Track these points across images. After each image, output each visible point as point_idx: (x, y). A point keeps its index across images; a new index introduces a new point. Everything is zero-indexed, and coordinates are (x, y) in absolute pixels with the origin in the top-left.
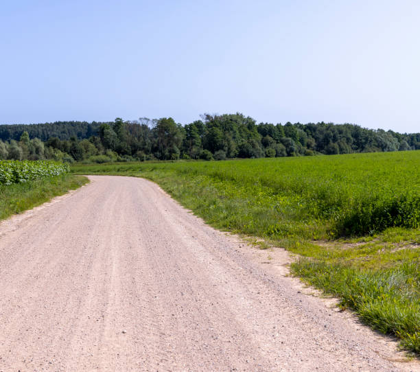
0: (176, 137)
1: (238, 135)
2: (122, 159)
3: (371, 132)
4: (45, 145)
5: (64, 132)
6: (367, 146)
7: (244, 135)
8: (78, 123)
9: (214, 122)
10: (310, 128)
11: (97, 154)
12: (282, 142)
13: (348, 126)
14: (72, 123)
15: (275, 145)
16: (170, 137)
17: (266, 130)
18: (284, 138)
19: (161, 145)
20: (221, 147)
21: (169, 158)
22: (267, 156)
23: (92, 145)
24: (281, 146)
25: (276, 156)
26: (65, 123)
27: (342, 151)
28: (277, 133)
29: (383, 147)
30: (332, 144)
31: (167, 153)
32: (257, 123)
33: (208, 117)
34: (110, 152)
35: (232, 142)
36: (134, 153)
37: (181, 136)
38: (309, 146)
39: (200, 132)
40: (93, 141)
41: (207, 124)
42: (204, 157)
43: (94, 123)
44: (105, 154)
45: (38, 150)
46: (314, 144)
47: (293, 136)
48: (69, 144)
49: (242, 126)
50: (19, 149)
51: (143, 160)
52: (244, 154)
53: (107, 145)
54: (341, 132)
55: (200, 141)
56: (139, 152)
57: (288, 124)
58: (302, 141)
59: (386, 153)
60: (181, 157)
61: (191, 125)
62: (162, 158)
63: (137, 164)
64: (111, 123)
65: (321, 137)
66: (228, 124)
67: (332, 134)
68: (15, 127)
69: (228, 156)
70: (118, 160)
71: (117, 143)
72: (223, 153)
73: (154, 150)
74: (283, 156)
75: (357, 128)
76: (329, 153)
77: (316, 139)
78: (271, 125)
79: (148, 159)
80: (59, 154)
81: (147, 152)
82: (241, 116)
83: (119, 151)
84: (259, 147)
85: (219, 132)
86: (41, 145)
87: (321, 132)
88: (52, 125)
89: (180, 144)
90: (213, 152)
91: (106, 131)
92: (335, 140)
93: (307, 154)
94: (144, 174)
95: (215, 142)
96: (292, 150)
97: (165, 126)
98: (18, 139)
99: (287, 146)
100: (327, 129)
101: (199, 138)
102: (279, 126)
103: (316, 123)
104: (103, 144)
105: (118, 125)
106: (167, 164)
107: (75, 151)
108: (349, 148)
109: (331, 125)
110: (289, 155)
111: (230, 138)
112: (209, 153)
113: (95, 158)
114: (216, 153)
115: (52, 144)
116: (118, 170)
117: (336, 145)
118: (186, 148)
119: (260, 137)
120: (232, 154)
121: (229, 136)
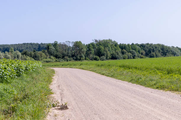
0: (83, 50)
1: (110, 49)
2: (58, 60)
3: (169, 48)
4: (22, 54)
5: (27, 48)
6: (167, 54)
7: (113, 49)
8: (34, 44)
9: (99, 43)
10: (142, 46)
11: (46, 58)
12: (130, 52)
13: (159, 45)
14: (31, 44)
15: (127, 53)
16: (80, 50)
17: (123, 47)
18: (131, 50)
19: (76, 54)
20: (103, 55)
21: (80, 60)
22: (124, 59)
23: (43, 54)
24: (130, 54)
25: (128, 58)
26: (27, 44)
27: (157, 56)
28: (128, 48)
29: (174, 54)
30: (152, 53)
31: (79, 58)
32: (119, 44)
33: (96, 41)
34: (52, 57)
35: (108, 52)
36: (63, 57)
37: (85, 50)
38: (142, 54)
39: (94, 47)
40: (44, 52)
41: (97, 44)
42: (96, 59)
43: (42, 44)
44: (50, 58)
45: (18, 57)
46: (144, 53)
47: (135, 50)
48: (33, 54)
49: (112, 45)
50: (10, 56)
51: (68, 61)
52: (114, 58)
53: (51, 54)
54: (156, 48)
55: (93, 52)
56: (66, 57)
57: (133, 44)
58: (139, 52)
59: (176, 57)
60: (85, 59)
61: (89, 45)
62: (76, 60)
63: (66, 63)
64: (52, 44)
65: (147, 50)
66: (105, 44)
67: (152, 49)
68: (3, 46)
69: (107, 59)
70: (56, 61)
71: (55, 53)
72: (104, 57)
73: (73, 56)
74: (131, 58)
75: (163, 46)
76: (151, 57)
77: (145, 51)
78: (125, 45)
79: (70, 60)
80: (28, 58)
81: (69, 57)
82: (111, 40)
83: (56, 57)
84: (120, 54)
85: (102, 47)
86: (20, 54)
87: (147, 48)
88: (22, 45)
89: (85, 53)
90: (100, 57)
91: (50, 47)
92: (153, 51)
93: (141, 58)
94: (77, 67)
95: (100, 52)
96: (135, 56)
97: (77, 45)
98: (8, 51)
99: (132, 54)
100: (150, 46)
101: (93, 51)
102: (128, 45)
104: (49, 54)
105: (55, 45)
106: (79, 62)
107: (36, 57)
108: (159, 54)
109: (151, 45)
110: (134, 58)
111: (107, 50)
112: (98, 57)
113: (45, 60)
114: (101, 57)
115: (25, 54)
116: (63, 65)
117: (154, 53)
118: (87, 55)
119: (120, 50)
120: (108, 58)
121: (107, 49)
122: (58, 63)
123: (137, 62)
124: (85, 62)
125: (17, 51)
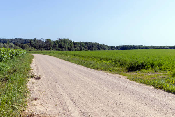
0: (51, 44)
1: (68, 44)
2: (36, 50)
3: (102, 45)
4: (14, 45)
5: (18, 41)
6: (101, 49)
7: (69, 44)
8: (22, 39)
9: (61, 41)
10: (86, 43)
11: (29, 48)
12: (79, 47)
13: (96, 43)
14: (20, 39)
15: (77, 47)
16: (50, 44)
17: (75, 43)
18: (80, 45)
19: (47, 46)
20: (63, 47)
21: (49, 50)
22: (75, 50)
23: (28, 45)
24: (79, 48)
25: (78, 50)
26: (18, 39)
27: (94, 50)
28: (78, 44)
29: (104, 49)
30: (92, 47)
31: (49, 49)
32: (73, 41)
33: (59, 39)
34: (33, 48)
35: (66, 46)
36: (39, 48)
37: (53, 44)
38: (86, 48)
39: (58, 43)
40: (28, 44)
41: (60, 41)
42: (59, 50)
43: (27, 39)
44: (31, 48)
45: (12, 47)
46: (87, 47)
47: (82, 45)
48: (21, 45)
49: (69, 42)
50: (7, 46)
51: (42, 50)
52: (69, 49)
53: (32, 46)
54: (94, 45)
55: (58, 45)
56: (41, 48)
57: (81, 42)
58: (84, 47)
59: (105, 51)
60: (53, 50)
61: (55, 41)
62: (47, 50)
63: (41, 51)
64: (33, 40)
65: (89, 46)
66: (65, 41)
67: (92, 45)
68: (3, 39)
69: (65, 50)
70: (35, 50)
71: (35, 45)
72: (64, 49)
73: (45, 47)
74: (79, 50)
75: (98, 44)
76: (91, 50)
77: (88, 46)
78: (76, 42)
79: (43, 50)
80: (18, 47)
81: (43, 48)
82: (68, 39)
83: (35, 47)
84: (73, 48)
85: (63, 43)
86: (13, 45)
87: (89, 45)
88: (14, 39)
89: (52, 46)
90: (61, 49)
91: (32, 42)
92: (93, 47)
93: (85, 50)
94: (47, 54)
95: (62, 46)
96: (82, 49)
97: (48, 41)
98: (6, 43)
100: (91, 44)
101: (57, 45)
102: (78, 42)
103: (88, 42)
104: (31, 45)
105: (35, 40)
107: (23, 47)
108: (96, 49)
109: (92, 43)
110: (81, 50)
111: (66, 45)
112: (60, 49)
113: (29, 49)
114: (62, 49)
115: (16, 45)
116: (39, 53)
117: (93, 48)
118: (54, 47)
119: (73, 45)
120: (66, 49)
121: (66, 44)
122: (36, 51)
123: (83, 53)
124: (52, 51)
125: (12, 43)
